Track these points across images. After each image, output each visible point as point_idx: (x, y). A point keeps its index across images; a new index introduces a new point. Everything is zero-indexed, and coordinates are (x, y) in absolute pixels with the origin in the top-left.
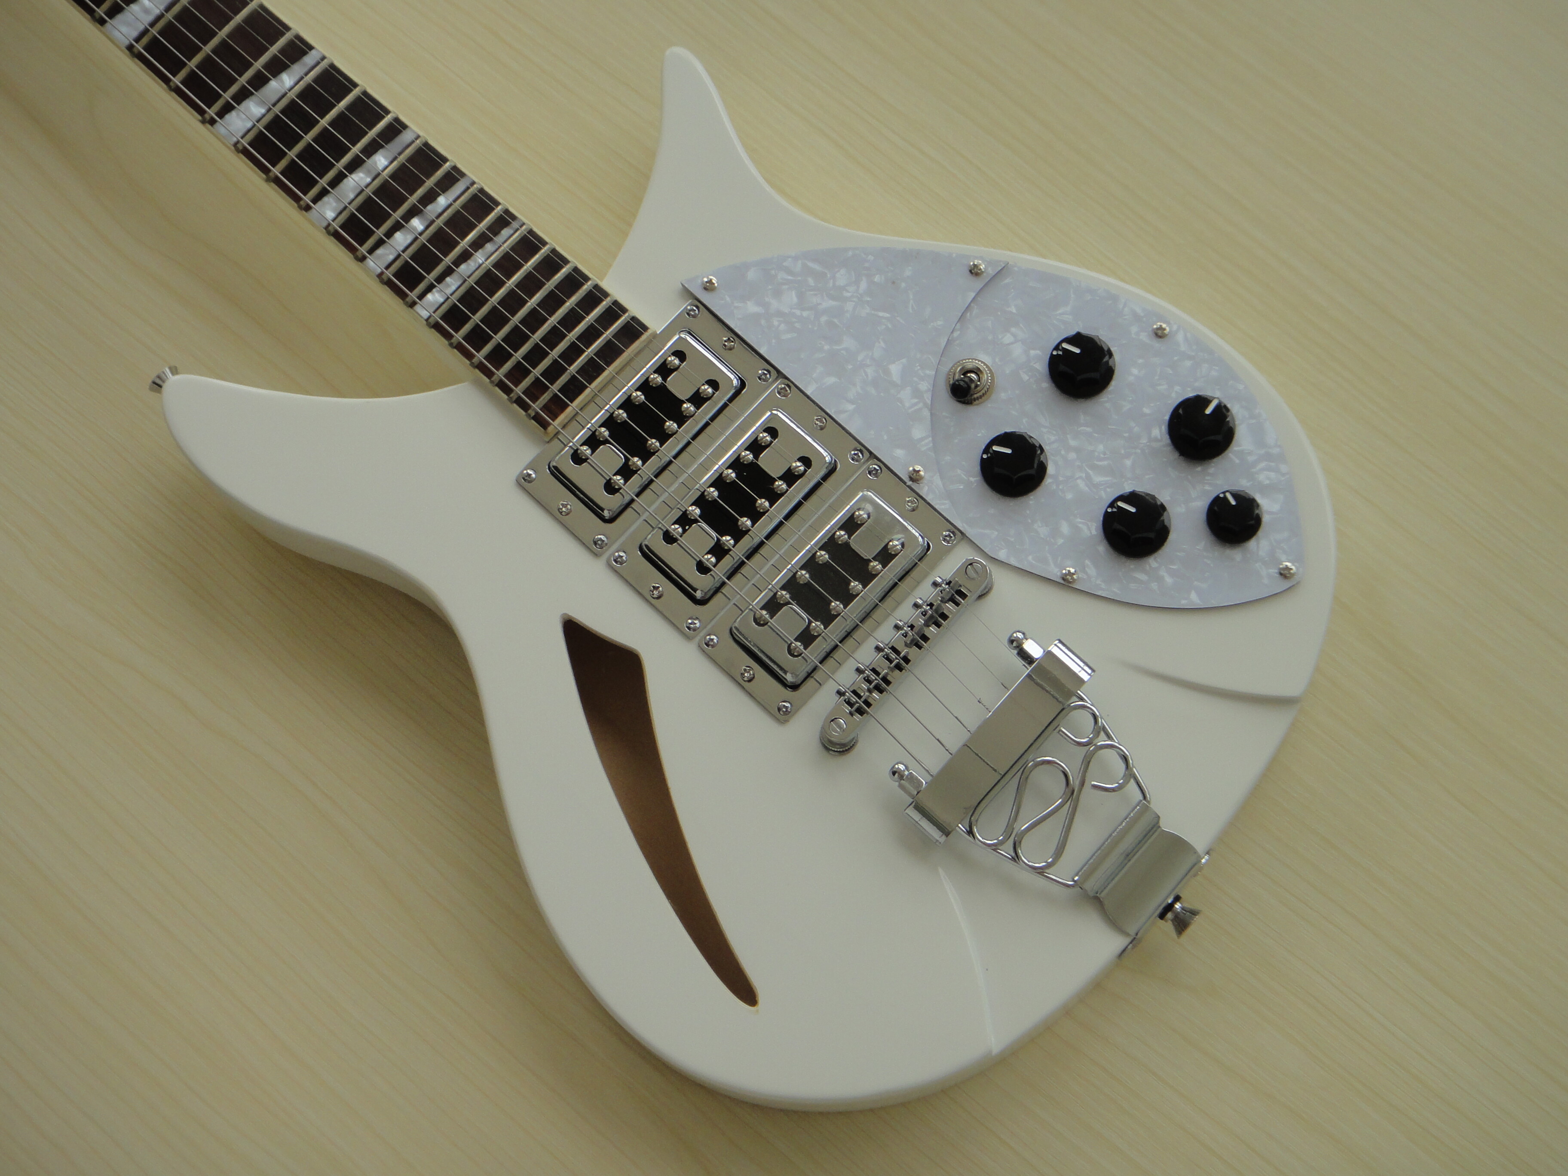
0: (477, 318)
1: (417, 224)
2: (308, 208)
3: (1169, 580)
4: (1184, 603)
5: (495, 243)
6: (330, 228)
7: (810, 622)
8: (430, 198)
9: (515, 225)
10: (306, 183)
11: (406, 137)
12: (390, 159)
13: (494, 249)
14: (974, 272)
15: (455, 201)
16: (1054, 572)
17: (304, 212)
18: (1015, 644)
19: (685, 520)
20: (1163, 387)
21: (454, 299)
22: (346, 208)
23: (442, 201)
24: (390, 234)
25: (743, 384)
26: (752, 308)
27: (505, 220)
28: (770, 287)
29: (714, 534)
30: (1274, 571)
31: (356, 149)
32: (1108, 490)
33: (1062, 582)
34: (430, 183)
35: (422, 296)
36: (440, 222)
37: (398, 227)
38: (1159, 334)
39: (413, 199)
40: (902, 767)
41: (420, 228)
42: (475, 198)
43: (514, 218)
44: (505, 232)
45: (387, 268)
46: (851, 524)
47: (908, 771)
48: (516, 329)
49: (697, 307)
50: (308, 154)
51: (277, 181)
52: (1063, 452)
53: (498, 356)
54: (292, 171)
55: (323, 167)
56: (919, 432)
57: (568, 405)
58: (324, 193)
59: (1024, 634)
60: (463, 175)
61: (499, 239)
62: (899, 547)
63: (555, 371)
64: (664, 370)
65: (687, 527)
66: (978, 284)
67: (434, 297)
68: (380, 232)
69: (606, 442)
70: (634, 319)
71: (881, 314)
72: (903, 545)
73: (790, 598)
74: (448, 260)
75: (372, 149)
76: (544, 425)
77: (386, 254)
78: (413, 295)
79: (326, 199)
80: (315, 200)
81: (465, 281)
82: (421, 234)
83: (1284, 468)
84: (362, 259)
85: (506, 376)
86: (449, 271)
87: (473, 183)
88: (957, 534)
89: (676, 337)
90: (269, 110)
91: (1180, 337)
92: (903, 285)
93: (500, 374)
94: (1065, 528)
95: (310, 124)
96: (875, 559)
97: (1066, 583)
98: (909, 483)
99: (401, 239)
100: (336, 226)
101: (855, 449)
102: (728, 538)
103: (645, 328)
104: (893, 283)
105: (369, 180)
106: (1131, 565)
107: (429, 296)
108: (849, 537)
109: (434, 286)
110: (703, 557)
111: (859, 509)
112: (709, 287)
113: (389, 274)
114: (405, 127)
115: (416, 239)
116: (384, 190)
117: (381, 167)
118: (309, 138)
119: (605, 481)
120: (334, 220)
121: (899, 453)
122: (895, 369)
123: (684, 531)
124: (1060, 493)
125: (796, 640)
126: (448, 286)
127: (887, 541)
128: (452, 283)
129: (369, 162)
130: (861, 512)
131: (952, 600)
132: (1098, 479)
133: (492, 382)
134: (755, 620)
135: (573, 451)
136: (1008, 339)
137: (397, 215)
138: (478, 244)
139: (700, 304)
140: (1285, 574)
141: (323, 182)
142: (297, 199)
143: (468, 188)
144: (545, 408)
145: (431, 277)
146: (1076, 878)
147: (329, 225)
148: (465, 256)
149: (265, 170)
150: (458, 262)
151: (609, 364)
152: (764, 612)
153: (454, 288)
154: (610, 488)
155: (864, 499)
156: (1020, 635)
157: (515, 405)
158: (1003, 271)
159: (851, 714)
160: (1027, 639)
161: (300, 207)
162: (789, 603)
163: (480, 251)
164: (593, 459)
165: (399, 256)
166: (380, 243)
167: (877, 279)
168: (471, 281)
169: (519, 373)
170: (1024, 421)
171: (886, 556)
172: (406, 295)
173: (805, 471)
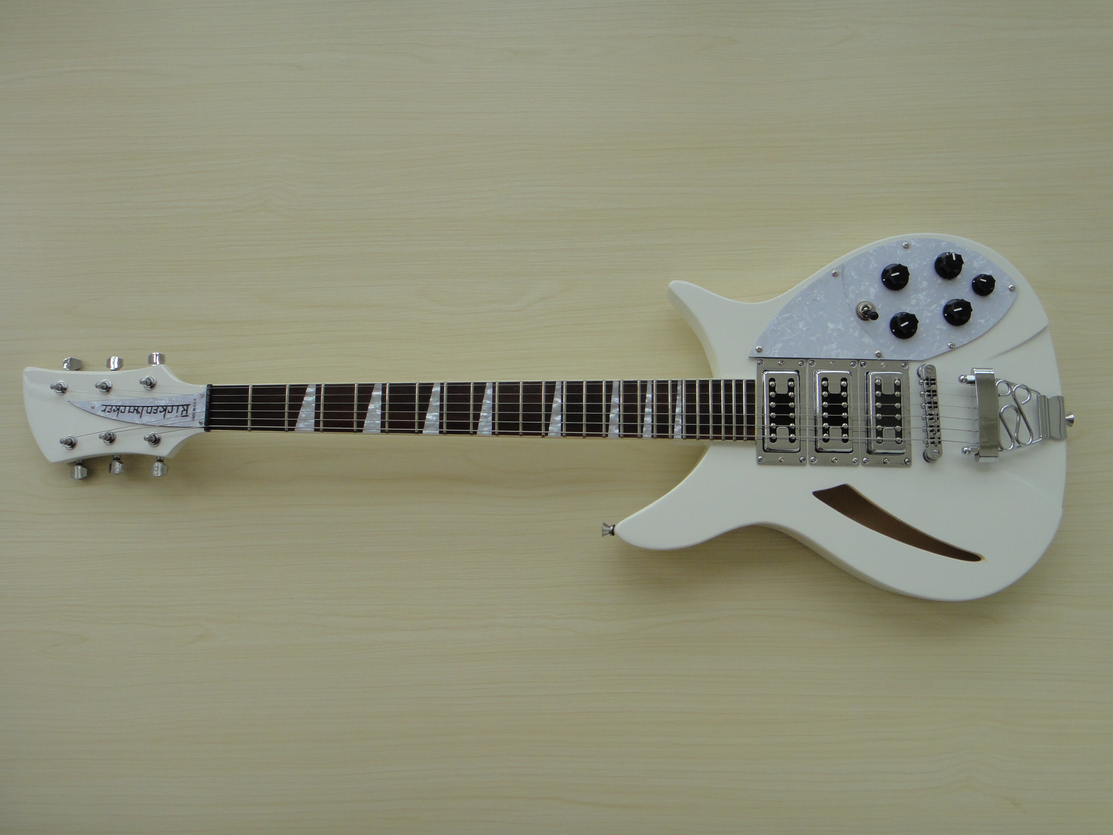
0: (698, 424)
1: (648, 410)
2: (607, 435)
3: (983, 321)
4: (992, 324)
5: (679, 395)
6: (621, 436)
7: (895, 428)
8: (643, 398)
9: (679, 383)
10: (599, 428)
11: (615, 385)
12: (618, 396)
13: (681, 397)
14: (835, 275)
15: (653, 392)
16: (945, 348)
17: (607, 438)
18: (964, 381)
19: (825, 430)
20: (924, 263)
21: (684, 423)
22: (619, 425)
23: (649, 396)
24: (642, 420)
25: (798, 371)
26: (779, 345)
27: (675, 384)
28: (779, 334)
29: (839, 427)
30: (1008, 292)
31: (604, 403)
32: (938, 309)
33: (951, 349)
34: (639, 393)
35: (673, 432)
36: (655, 403)
37: (643, 417)
38: (907, 247)
39: (639, 404)
40: (966, 449)
41: (650, 410)
42: (658, 386)
43: (677, 381)
44: (679, 388)
45: (652, 432)
46: (878, 387)
47: (969, 448)
48: (714, 417)
49: (761, 360)
50: (589, 418)
51: (588, 435)
52: (914, 309)
53: (717, 430)
54: (589, 428)
55: (599, 418)
56: (867, 340)
57: (755, 426)
58: (607, 426)
59: (962, 376)
60: (646, 382)
61: (679, 392)
62: (899, 381)
63: (740, 419)
64: (772, 389)
65: (827, 432)
66: (840, 278)
67: (678, 428)
68: (639, 423)
69: (777, 427)
70: (747, 381)
71: (819, 314)
72: (899, 380)
73: (882, 426)
74: (670, 413)
75: (609, 398)
76: (753, 439)
77: (647, 429)
78: (670, 434)
79: (610, 427)
80: (607, 430)
81: (682, 415)
82: (653, 412)
83: (981, 257)
84: (642, 436)
85: (726, 434)
86: (674, 417)
87: (653, 381)
88: (906, 362)
89: (764, 376)
90: (562, 415)
91: (913, 243)
92: (819, 299)
93: (723, 434)
94: (938, 332)
95: (580, 408)
96: (895, 392)
97: (952, 348)
98: (879, 359)
99: (648, 419)
100: (622, 433)
101: (852, 362)
102: (844, 424)
103: (754, 381)
104: (815, 300)
105: (618, 409)
106: (965, 326)
107: (675, 430)
108: (881, 392)
109: (674, 425)
110: (842, 437)
111: (876, 380)
112: (759, 351)
113: (655, 434)
114: (612, 382)
115: (653, 415)
116: (626, 408)
117: (618, 402)
118: (584, 412)
119: (788, 440)
120: (619, 432)
121: (866, 352)
122: (840, 326)
123: (829, 434)
124: (924, 322)
125: (896, 438)
126: (679, 421)
127: (893, 383)
128: (678, 419)
129: (612, 403)
130: (877, 381)
131: (932, 384)
132: (932, 308)
133: (723, 440)
134: (877, 442)
135: (769, 439)
136: (862, 288)
137: (639, 413)
138: (674, 400)
139: (761, 359)
140: (1012, 290)
141: (604, 422)
142: (601, 435)
143: (653, 385)
144: (748, 433)
145: (670, 423)
146: (1041, 436)
147: (619, 435)
148: (674, 407)
149: (581, 435)
150: (674, 411)
151: (754, 402)
152: (879, 438)
153: (680, 421)
154: (792, 441)
155: (873, 376)
156: (962, 377)
157: (737, 441)
158: (843, 267)
159: (936, 446)
160: (966, 376)
161: (604, 437)
162: (883, 428)
163: (677, 401)
164: (778, 436)
165: (653, 426)
166: (642, 426)
167: (808, 303)
168: (684, 413)
169: (729, 430)
170: (893, 309)
171: (898, 388)
172: (668, 436)
173: (847, 383)
